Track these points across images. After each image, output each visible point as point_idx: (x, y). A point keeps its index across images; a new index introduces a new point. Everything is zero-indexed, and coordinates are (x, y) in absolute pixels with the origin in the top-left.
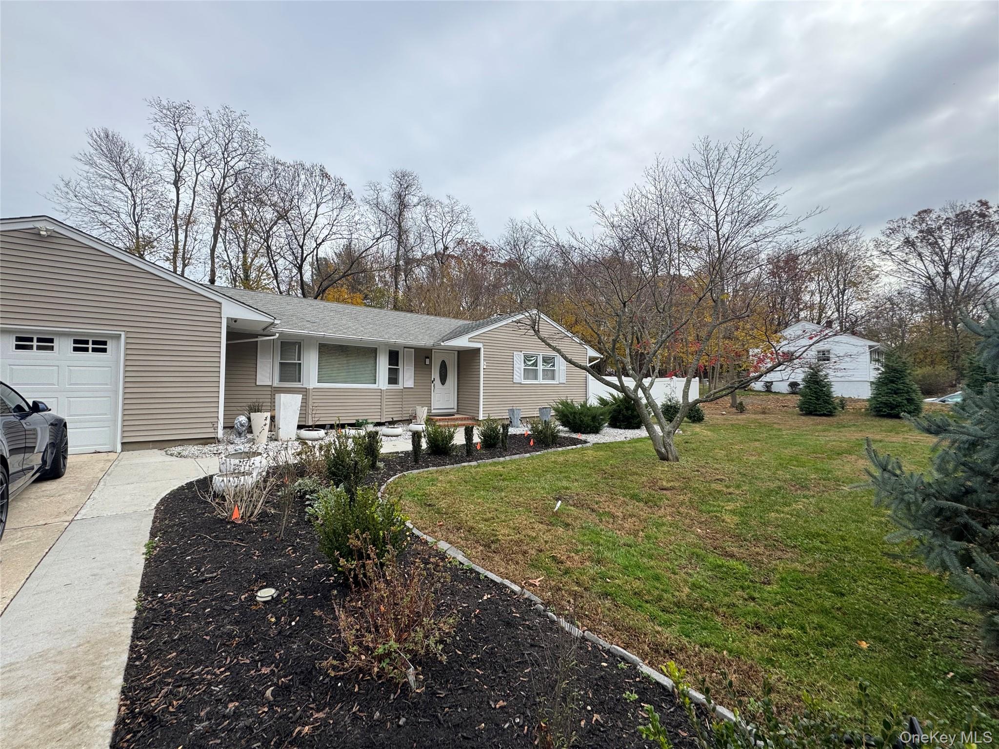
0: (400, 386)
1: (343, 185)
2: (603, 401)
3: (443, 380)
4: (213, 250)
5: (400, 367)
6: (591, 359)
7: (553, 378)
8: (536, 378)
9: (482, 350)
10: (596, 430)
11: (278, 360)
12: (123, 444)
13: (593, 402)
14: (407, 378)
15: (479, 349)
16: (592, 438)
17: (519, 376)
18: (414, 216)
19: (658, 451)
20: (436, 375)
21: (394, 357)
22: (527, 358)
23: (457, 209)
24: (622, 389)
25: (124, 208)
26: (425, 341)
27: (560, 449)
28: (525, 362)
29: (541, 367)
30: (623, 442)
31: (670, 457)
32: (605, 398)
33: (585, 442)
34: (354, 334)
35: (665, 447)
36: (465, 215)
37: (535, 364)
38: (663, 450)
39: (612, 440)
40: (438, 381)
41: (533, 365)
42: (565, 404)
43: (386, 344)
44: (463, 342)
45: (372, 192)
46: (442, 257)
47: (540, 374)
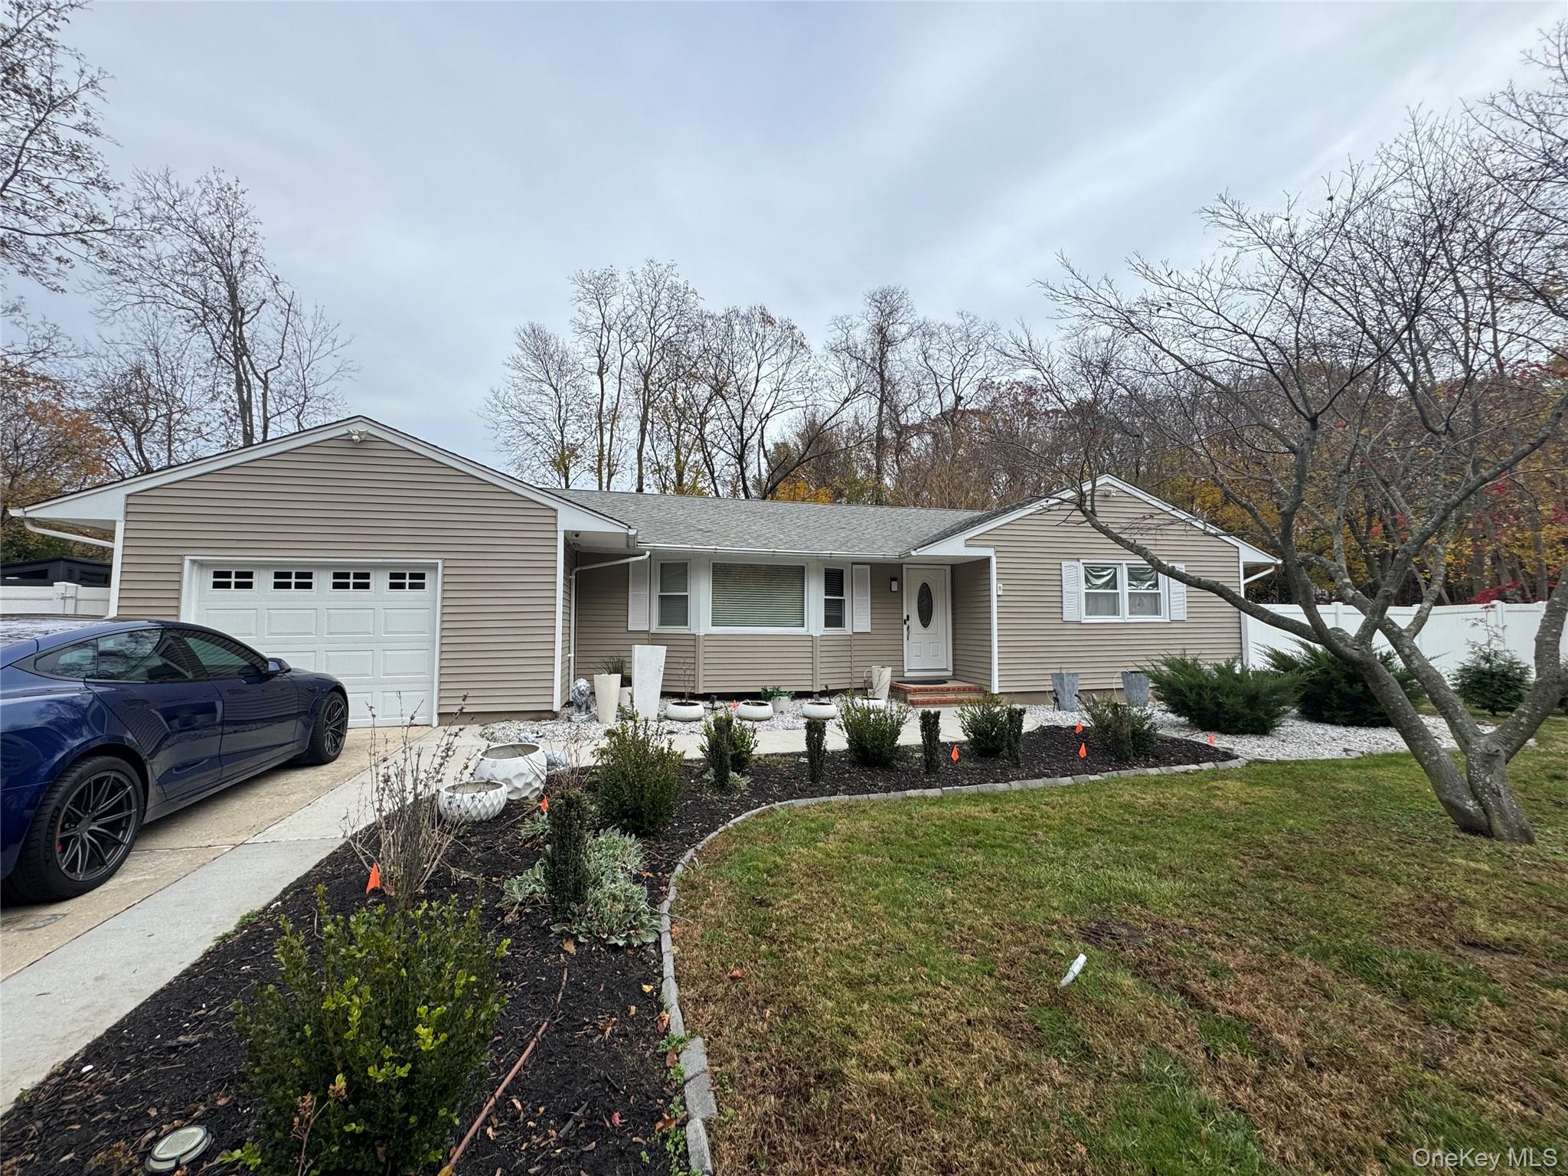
0: (847, 630)
1: (794, 328)
2: (1282, 661)
3: (926, 618)
4: (640, 451)
5: (846, 597)
6: (1250, 570)
7: (1156, 611)
8: (1115, 611)
9: (994, 561)
10: (1261, 727)
11: (657, 592)
12: (440, 714)
13: (1257, 661)
14: (859, 617)
15: (988, 560)
16: (1248, 748)
17: (1075, 608)
18: (904, 358)
19: (1453, 809)
20: (910, 608)
21: (834, 581)
22: (1092, 572)
23: (975, 332)
24: (1317, 631)
25: (550, 412)
26: (886, 551)
27: (1153, 771)
28: (1087, 580)
29: (1124, 588)
30: (1335, 764)
31: (1498, 825)
32: (1289, 654)
33: (1228, 756)
34: (765, 546)
36: (990, 339)
37: (1112, 583)
38: (1470, 805)
39: (1305, 753)
40: (915, 621)
41: (1106, 585)
42: (1180, 666)
43: (819, 559)
44: (955, 548)
45: (839, 332)
46: (953, 417)
47: (1124, 603)
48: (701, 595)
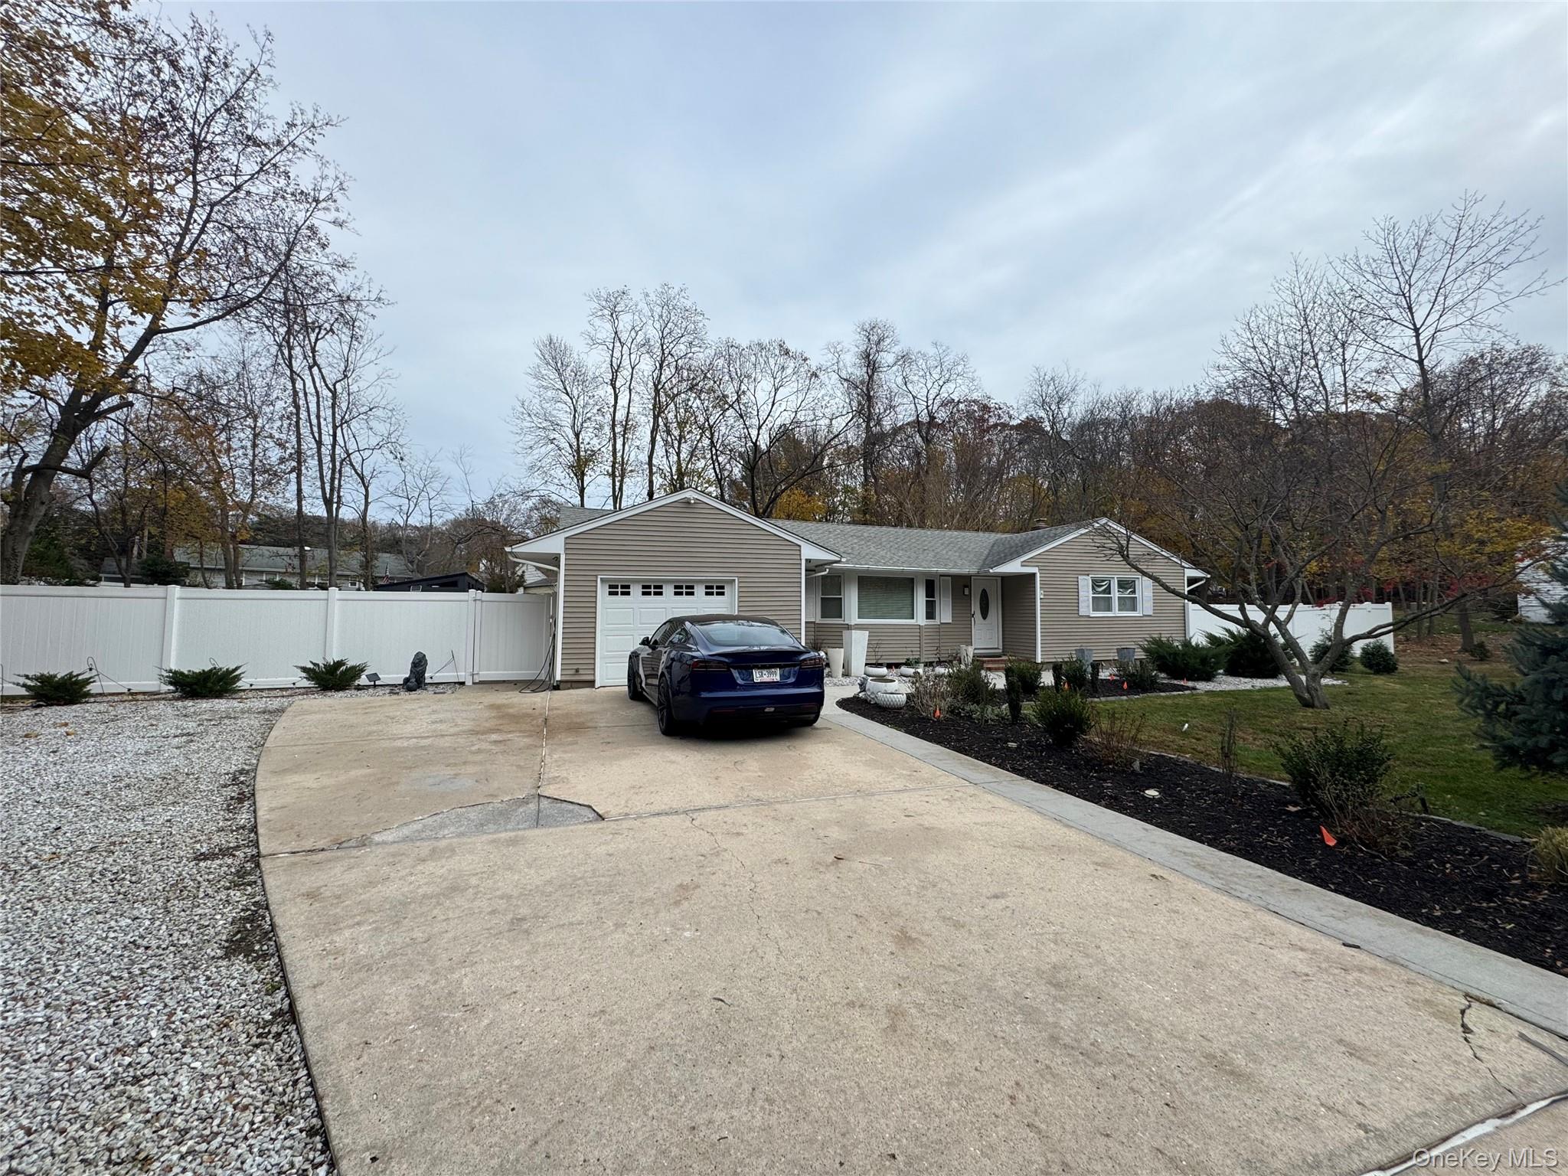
0: (937, 622)
2: (1212, 638)
3: (985, 615)
5: (937, 599)
6: (1192, 581)
7: (1134, 609)
8: (1109, 609)
9: (1038, 575)
10: (1208, 677)
11: (820, 596)
13: (1198, 639)
14: (945, 615)
15: (1034, 575)
16: (1202, 686)
17: (1086, 608)
19: (1299, 697)
20: (976, 608)
21: (930, 591)
22: (1096, 583)
23: (948, 361)
24: (1246, 622)
26: (966, 567)
27: (1162, 694)
28: (1093, 588)
29: (1115, 594)
30: (1249, 691)
31: (1317, 703)
32: (1217, 635)
33: (1194, 689)
34: (894, 564)
35: (1309, 692)
36: (960, 368)
37: (1108, 590)
38: (1306, 695)
39: (1232, 688)
40: (978, 615)
41: (1104, 592)
42: (1158, 642)
43: (924, 573)
44: (1013, 567)
45: (830, 356)
47: (1115, 604)
48: (851, 599)
